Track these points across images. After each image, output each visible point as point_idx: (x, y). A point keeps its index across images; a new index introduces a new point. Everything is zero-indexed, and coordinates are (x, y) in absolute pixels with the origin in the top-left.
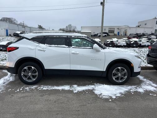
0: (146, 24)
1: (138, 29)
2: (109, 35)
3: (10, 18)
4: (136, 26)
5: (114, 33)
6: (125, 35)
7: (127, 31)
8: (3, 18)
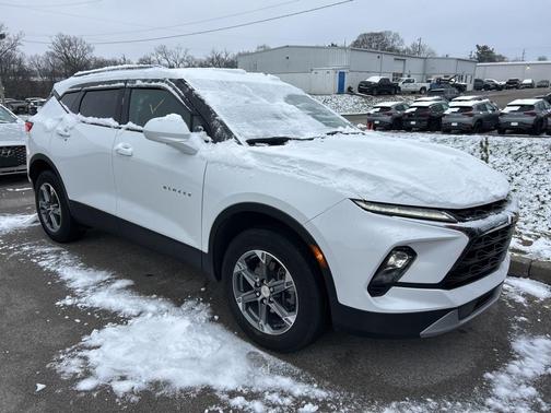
3: (381, 34)
8: (361, 36)
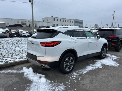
0: (47, 20)
1: (44, 23)
2: (23, 27)
4: (42, 21)
5: (26, 25)
6: (36, 27)
7: (37, 24)
